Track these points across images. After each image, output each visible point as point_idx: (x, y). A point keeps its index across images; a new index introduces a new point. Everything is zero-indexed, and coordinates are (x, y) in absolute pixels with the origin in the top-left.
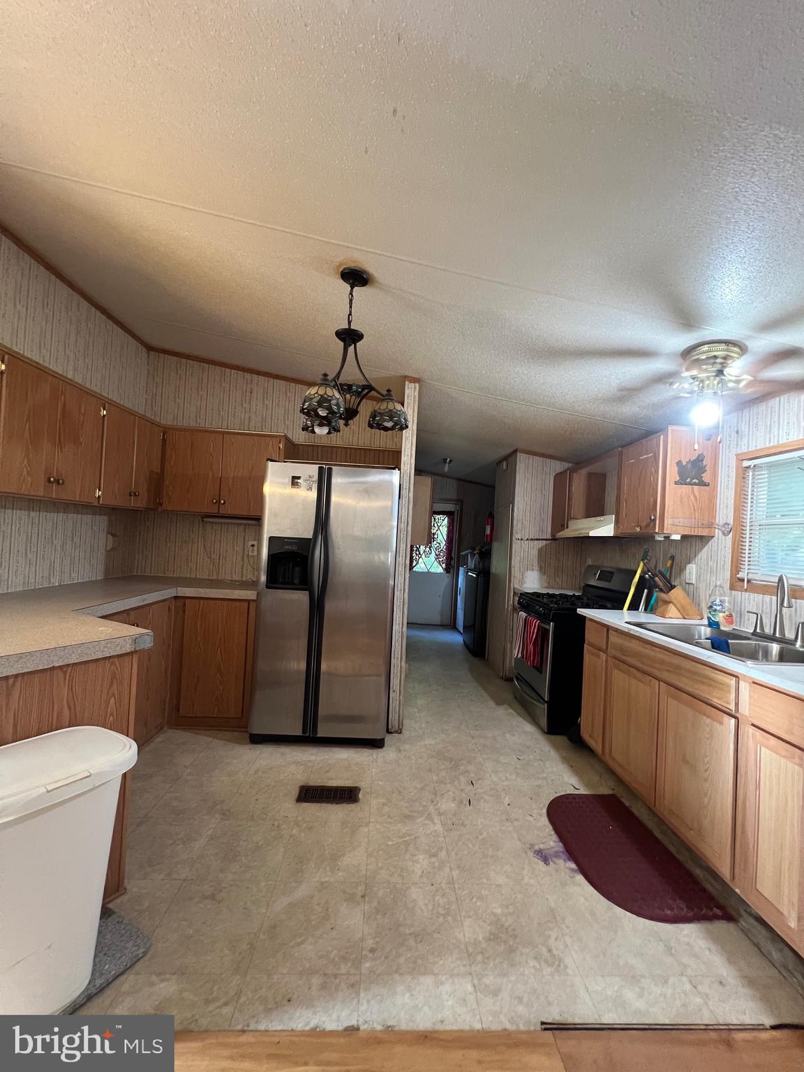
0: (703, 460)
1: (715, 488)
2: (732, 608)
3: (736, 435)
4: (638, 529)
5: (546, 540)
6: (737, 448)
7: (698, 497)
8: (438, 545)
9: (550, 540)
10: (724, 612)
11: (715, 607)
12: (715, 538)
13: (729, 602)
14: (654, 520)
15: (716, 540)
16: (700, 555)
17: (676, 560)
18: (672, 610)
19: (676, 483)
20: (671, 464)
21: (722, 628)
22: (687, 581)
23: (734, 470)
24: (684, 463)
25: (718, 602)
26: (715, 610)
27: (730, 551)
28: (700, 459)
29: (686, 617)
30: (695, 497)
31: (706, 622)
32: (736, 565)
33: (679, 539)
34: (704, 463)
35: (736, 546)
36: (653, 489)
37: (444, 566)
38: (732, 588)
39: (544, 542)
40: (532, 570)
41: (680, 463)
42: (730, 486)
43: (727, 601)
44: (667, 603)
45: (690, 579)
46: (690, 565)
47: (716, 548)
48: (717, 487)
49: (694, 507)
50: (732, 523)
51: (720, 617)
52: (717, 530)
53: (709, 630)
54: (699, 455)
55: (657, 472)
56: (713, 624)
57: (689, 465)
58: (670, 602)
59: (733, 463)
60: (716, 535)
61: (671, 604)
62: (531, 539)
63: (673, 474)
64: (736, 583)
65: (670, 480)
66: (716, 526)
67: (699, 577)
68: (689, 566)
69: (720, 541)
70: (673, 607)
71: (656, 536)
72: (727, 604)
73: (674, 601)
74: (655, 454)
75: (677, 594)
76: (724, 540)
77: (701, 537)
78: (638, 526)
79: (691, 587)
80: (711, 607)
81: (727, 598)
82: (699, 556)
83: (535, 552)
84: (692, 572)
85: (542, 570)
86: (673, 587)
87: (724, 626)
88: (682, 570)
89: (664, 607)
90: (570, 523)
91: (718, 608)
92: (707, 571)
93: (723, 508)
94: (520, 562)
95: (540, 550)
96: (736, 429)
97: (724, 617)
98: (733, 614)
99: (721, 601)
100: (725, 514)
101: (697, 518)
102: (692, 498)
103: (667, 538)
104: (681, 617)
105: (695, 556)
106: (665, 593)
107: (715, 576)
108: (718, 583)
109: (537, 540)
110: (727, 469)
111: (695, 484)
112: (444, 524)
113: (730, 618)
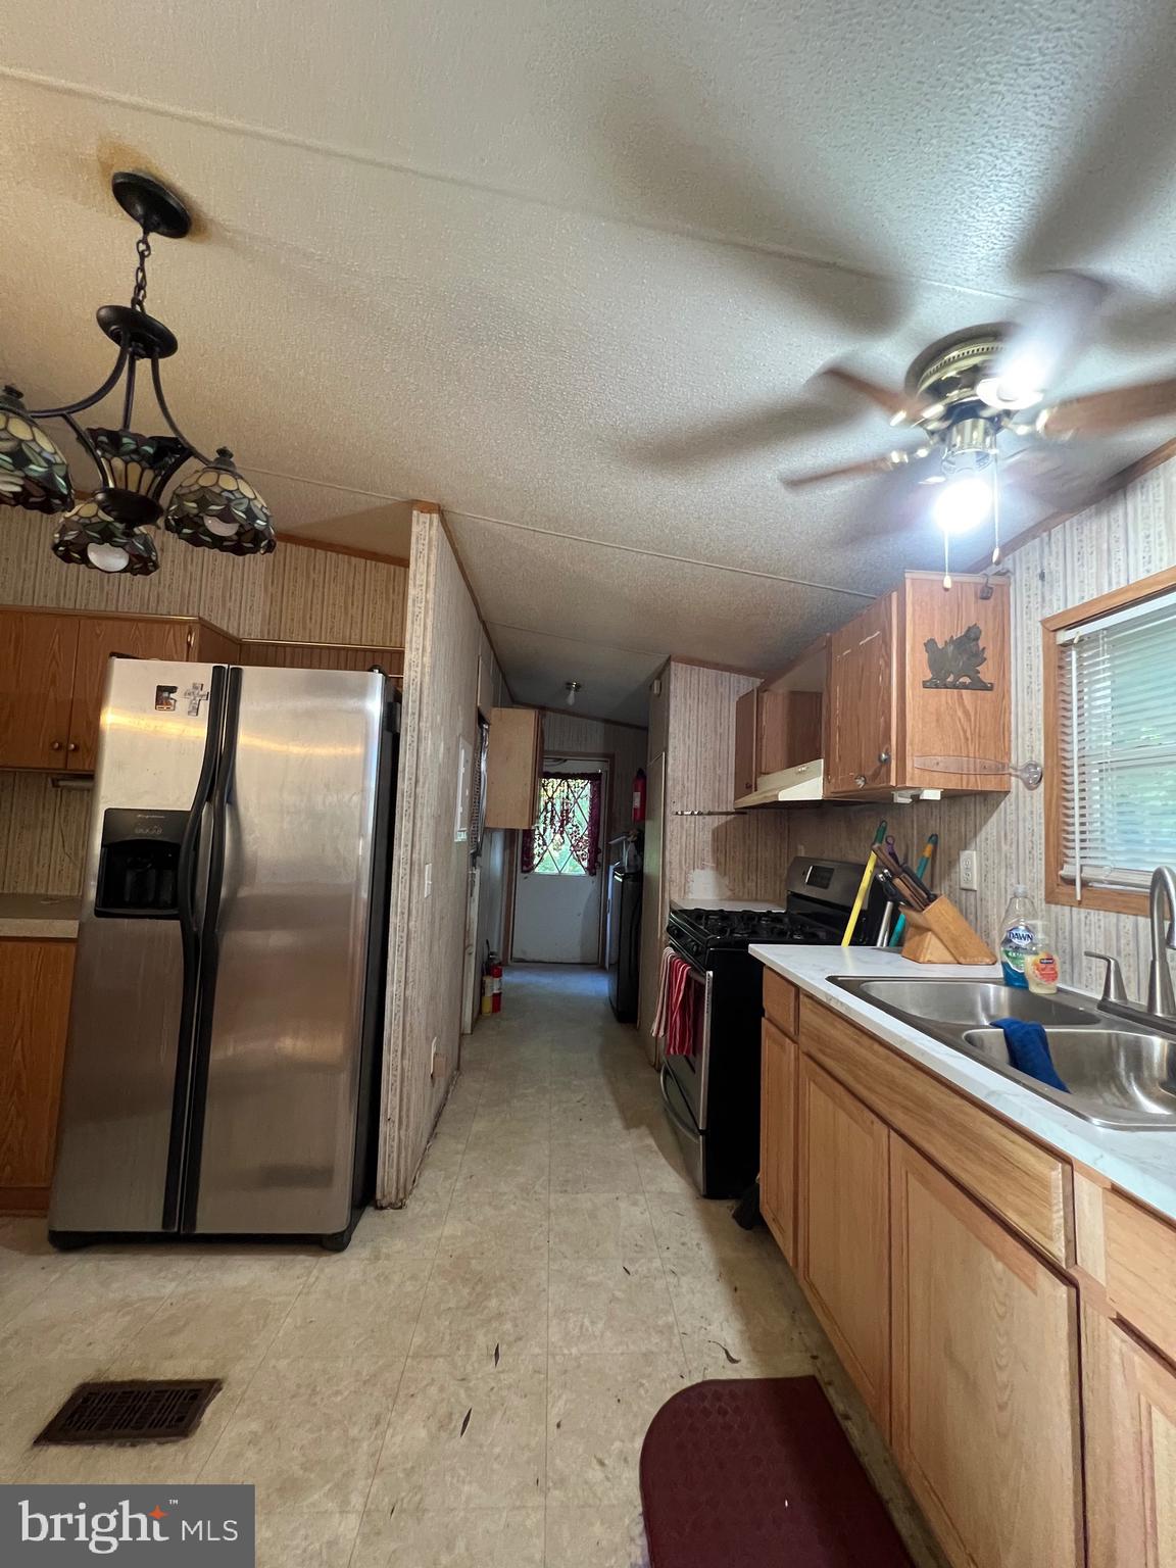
0: (977, 639)
1: (1005, 695)
2: (1053, 943)
3: (1040, 583)
4: (861, 783)
5: (727, 813)
6: (1043, 607)
7: (972, 714)
8: (574, 828)
9: (732, 813)
10: (1036, 953)
11: (1016, 941)
12: (1012, 796)
13: (1046, 932)
14: (887, 762)
15: (1013, 799)
16: (984, 829)
17: (941, 842)
18: (932, 946)
19: (925, 685)
20: (913, 649)
21: (1034, 989)
22: (964, 885)
23: (1041, 653)
24: (940, 645)
25: (1021, 930)
26: (1017, 948)
27: (1043, 821)
28: (972, 635)
29: (962, 960)
30: (966, 713)
31: (999, 973)
32: (1057, 847)
33: (939, 798)
34: (981, 644)
35: (1054, 810)
36: (883, 700)
37: (585, 863)
38: (1051, 898)
39: (723, 819)
40: (703, 868)
41: (930, 645)
42: (1034, 687)
43: (1040, 928)
44: (923, 930)
45: (967, 881)
46: (967, 852)
47: (1013, 817)
48: (1009, 692)
49: (965, 732)
50: (1042, 762)
51: (1027, 965)
52: (1013, 778)
53: (1004, 992)
54: (969, 629)
55: (888, 665)
56: (1014, 980)
57: (951, 648)
58: (929, 930)
59: (1038, 641)
60: (1013, 790)
61: (930, 933)
62: (700, 814)
63: (917, 666)
64: (1059, 888)
65: (914, 680)
66: (1011, 771)
67: (984, 877)
68: (965, 855)
69: (1021, 799)
70: (933, 937)
71: (896, 794)
72: (1040, 936)
73: (936, 927)
74: (883, 630)
75: (939, 912)
76: (1028, 799)
77: (984, 795)
78: (861, 776)
79: (971, 896)
80: (1008, 941)
81: (1039, 923)
82: (982, 835)
83: (708, 837)
84: (970, 864)
85: (721, 867)
86: (931, 898)
87: (1038, 984)
88: (952, 863)
89: (917, 938)
90: (758, 779)
91: (1024, 943)
92: (999, 864)
93: (1024, 733)
94: (680, 854)
95: (716, 833)
96: (1039, 571)
97: (1035, 964)
98: (1055, 957)
99: (1027, 929)
100: (1028, 744)
101: (972, 755)
102: (960, 713)
103: (916, 799)
104: (951, 959)
105: (975, 836)
106: (915, 910)
107: (1015, 874)
108: (1021, 889)
109: (710, 814)
110: (1026, 655)
111: (965, 687)
112: (584, 793)
113: (1048, 967)
